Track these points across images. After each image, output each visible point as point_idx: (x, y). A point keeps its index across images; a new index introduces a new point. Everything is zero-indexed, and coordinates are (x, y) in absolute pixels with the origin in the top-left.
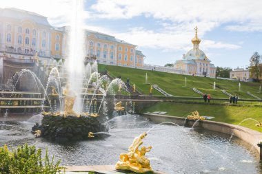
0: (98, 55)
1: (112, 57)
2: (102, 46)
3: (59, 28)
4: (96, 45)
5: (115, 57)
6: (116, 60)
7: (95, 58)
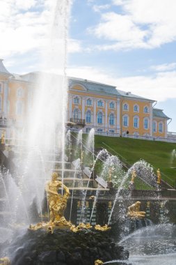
0: (89, 119)
1: (111, 123)
2: (95, 104)
3: (21, 76)
4: (84, 103)
5: (117, 122)
6: (119, 127)
7: (83, 126)
